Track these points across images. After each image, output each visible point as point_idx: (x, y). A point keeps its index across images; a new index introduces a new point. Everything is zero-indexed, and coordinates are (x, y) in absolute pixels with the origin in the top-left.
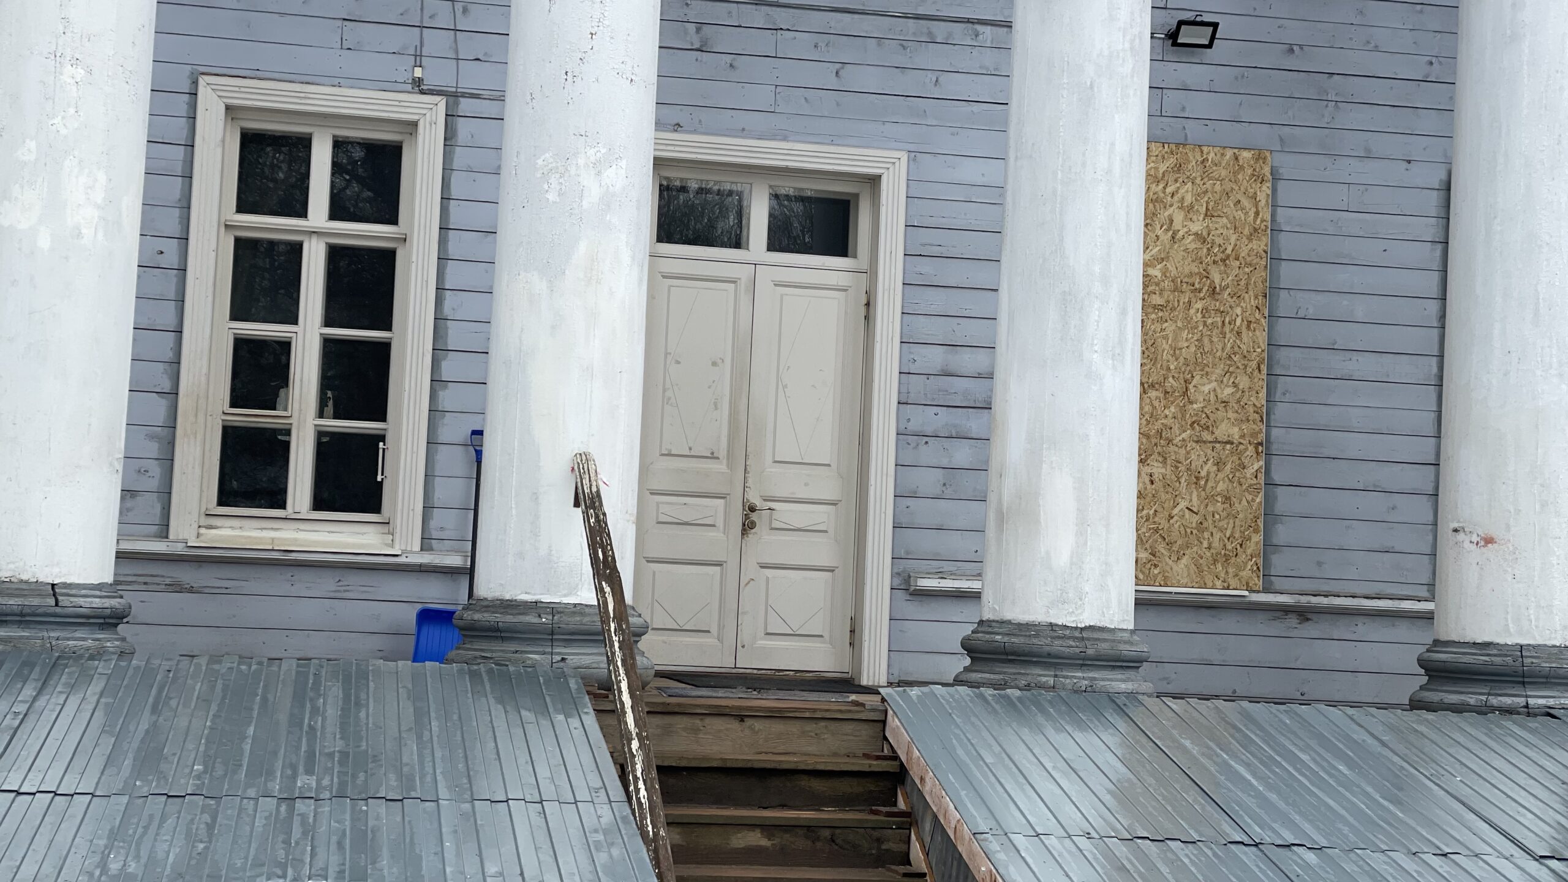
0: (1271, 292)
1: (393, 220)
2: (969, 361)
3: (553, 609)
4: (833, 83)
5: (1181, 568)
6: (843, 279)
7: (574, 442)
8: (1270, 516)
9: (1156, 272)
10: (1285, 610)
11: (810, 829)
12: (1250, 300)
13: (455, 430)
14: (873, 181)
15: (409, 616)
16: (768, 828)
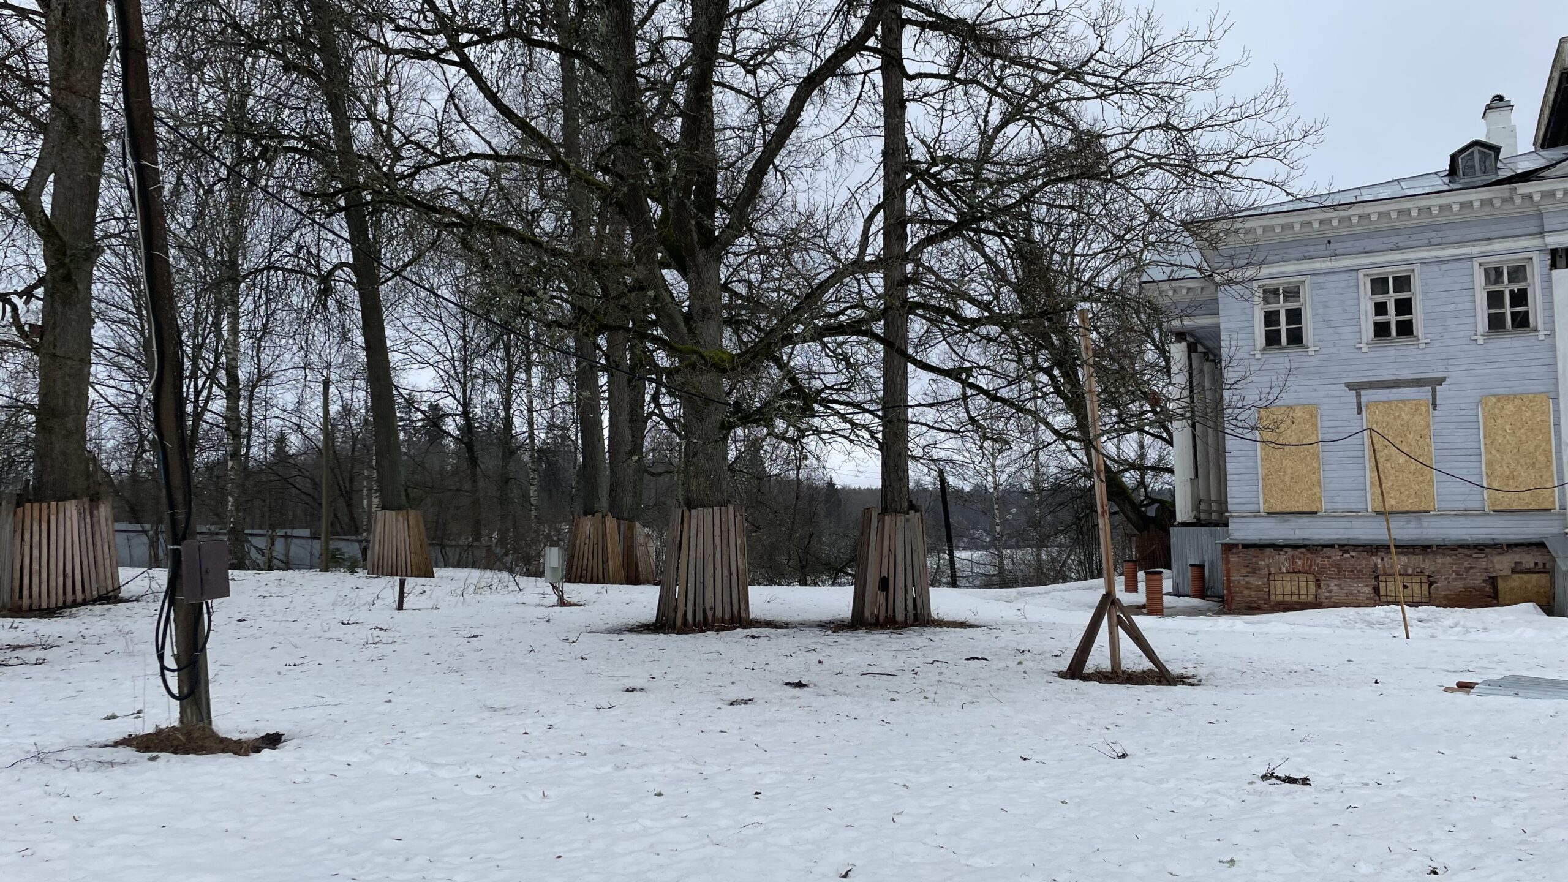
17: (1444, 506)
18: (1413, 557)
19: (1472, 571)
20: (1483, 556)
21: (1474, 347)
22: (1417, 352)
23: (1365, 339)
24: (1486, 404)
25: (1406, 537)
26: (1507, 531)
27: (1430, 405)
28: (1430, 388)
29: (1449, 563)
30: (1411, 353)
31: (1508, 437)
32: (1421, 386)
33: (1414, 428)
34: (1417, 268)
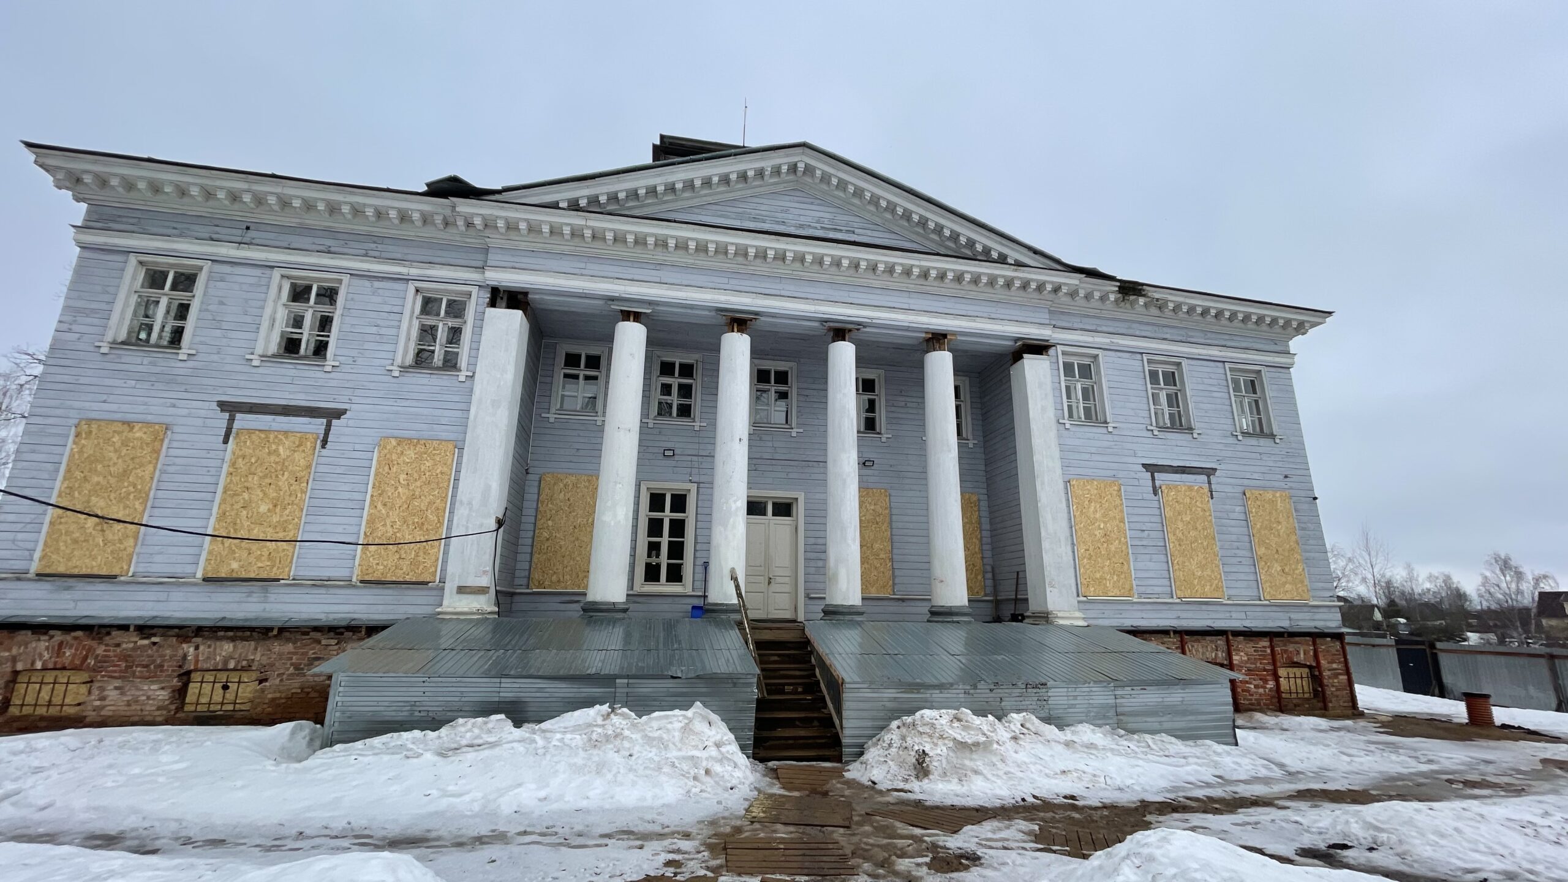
0: (891, 522)
1: (685, 512)
2: (820, 541)
3: (727, 605)
4: (786, 477)
5: (873, 590)
6: (790, 522)
7: (731, 565)
8: (894, 576)
9: (862, 519)
10: (899, 599)
11: (788, 656)
12: (886, 525)
13: (700, 562)
14: (797, 499)
15: (690, 607)
16: (779, 655)
17: (301, 573)
18: (240, 644)
20: (334, 642)
21: (387, 378)
22: (319, 374)
23: (259, 350)
24: (385, 447)
26: (373, 609)
27: (319, 442)
28: (325, 421)
29: (289, 653)
30: (314, 376)
31: (400, 490)
32: (314, 417)
33: (290, 468)
34: (346, 279)
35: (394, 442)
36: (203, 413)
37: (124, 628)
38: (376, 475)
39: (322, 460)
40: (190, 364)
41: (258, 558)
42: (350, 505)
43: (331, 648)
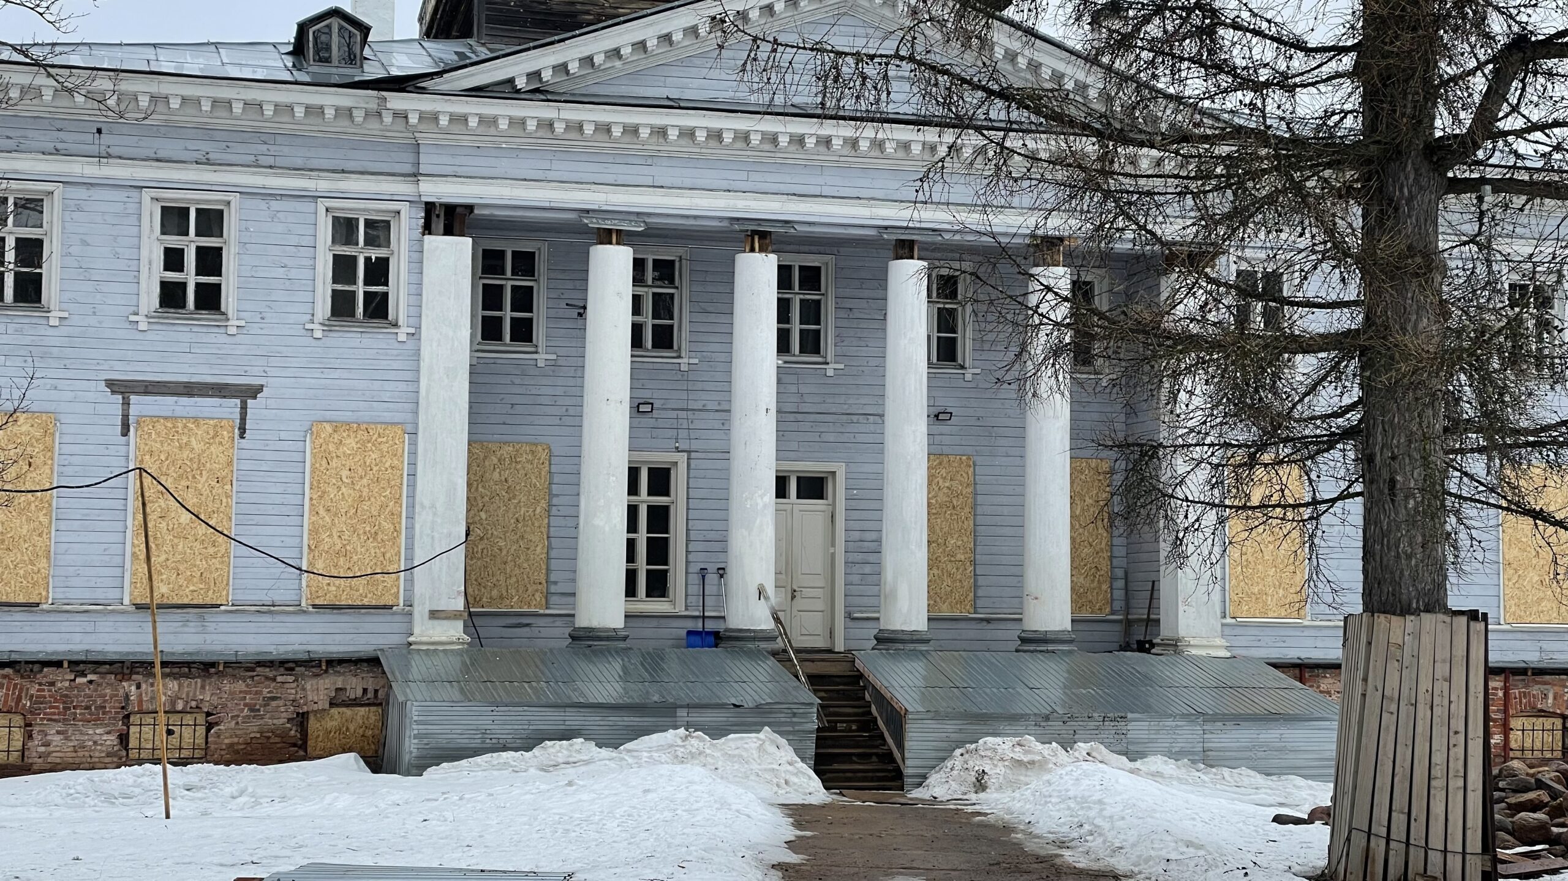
0: (974, 506)
1: (669, 496)
3: (754, 631)
4: (818, 439)
5: (945, 607)
6: (823, 508)
7: (759, 580)
8: (976, 586)
9: (933, 501)
10: (982, 620)
12: (967, 510)
13: (695, 568)
14: (833, 472)
15: (684, 633)
17: (241, 597)
18: (186, 682)
19: (274, 703)
20: (290, 679)
21: (309, 341)
22: (223, 339)
23: (143, 310)
24: (318, 435)
25: (179, 649)
26: (329, 639)
27: (236, 431)
28: (238, 401)
29: (241, 692)
30: (214, 341)
31: (344, 490)
32: (225, 397)
33: (208, 465)
34: (234, 199)
35: (329, 428)
36: (91, 396)
37: (58, 664)
38: (313, 472)
39: (245, 454)
40: (64, 331)
41: (189, 580)
42: (285, 510)
43: (287, 685)
